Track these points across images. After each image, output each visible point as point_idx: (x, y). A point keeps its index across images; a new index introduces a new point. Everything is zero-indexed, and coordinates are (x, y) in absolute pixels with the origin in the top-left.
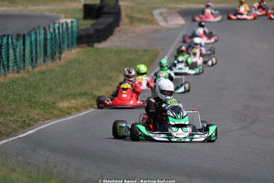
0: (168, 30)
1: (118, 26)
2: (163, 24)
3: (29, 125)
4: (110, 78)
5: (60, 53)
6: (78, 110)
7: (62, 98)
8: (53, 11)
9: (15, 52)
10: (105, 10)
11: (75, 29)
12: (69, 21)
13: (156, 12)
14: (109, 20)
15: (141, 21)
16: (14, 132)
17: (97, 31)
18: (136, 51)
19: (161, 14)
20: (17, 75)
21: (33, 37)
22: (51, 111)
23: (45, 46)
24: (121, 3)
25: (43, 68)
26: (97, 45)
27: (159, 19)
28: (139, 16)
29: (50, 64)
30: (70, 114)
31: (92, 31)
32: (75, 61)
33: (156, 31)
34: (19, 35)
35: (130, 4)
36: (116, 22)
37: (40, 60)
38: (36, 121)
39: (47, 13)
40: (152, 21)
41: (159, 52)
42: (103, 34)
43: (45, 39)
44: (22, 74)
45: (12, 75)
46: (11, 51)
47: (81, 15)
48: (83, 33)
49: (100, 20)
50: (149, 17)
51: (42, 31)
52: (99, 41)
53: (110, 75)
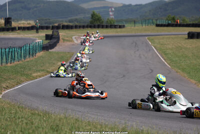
0: (78, 44)
1: (59, 43)
2: (76, 42)
3: (20, 83)
4: (54, 64)
5: (36, 54)
6: (40, 77)
7: (34, 72)
8: (34, 37)
9: (18, 54)
10: (54, 37)
11: (41, 44)
12: (39, 41)
13: (73, 37)
14: (55, 40)
15: (67, 41)
16: (14, 86)
17: (50, 45)
18: (65, 53)
19: (75, 38)
20: (18, 63)
21: (25, 48)
22: (29, 77)
23: (30, 51)
24: (60, 34)
25: (28, 59)
26: (50, 50)
27: (75, 40)
28: (67, 39)
29: (31, 58)
30: (36, 78)
31: (48, 45)
32: (41, 57)
33: (73, 45)
34: (19, 47)
35: (64, 34)
36: (58, 41)
37: (27, 57)
38: (23, 82)
39: (32, 38)
40: (72, 41)
41: (74, 53)
42: (52, 46)
43: (30, 48)
44: (20, 62)
45: (16, 63)
46: (16, 53)
47: (45, 39)
48: (45, 46)
49: (51, 41)
50: (71, 39)
51: (28, 45)
52: (51, 49)
53: (54, 62)
